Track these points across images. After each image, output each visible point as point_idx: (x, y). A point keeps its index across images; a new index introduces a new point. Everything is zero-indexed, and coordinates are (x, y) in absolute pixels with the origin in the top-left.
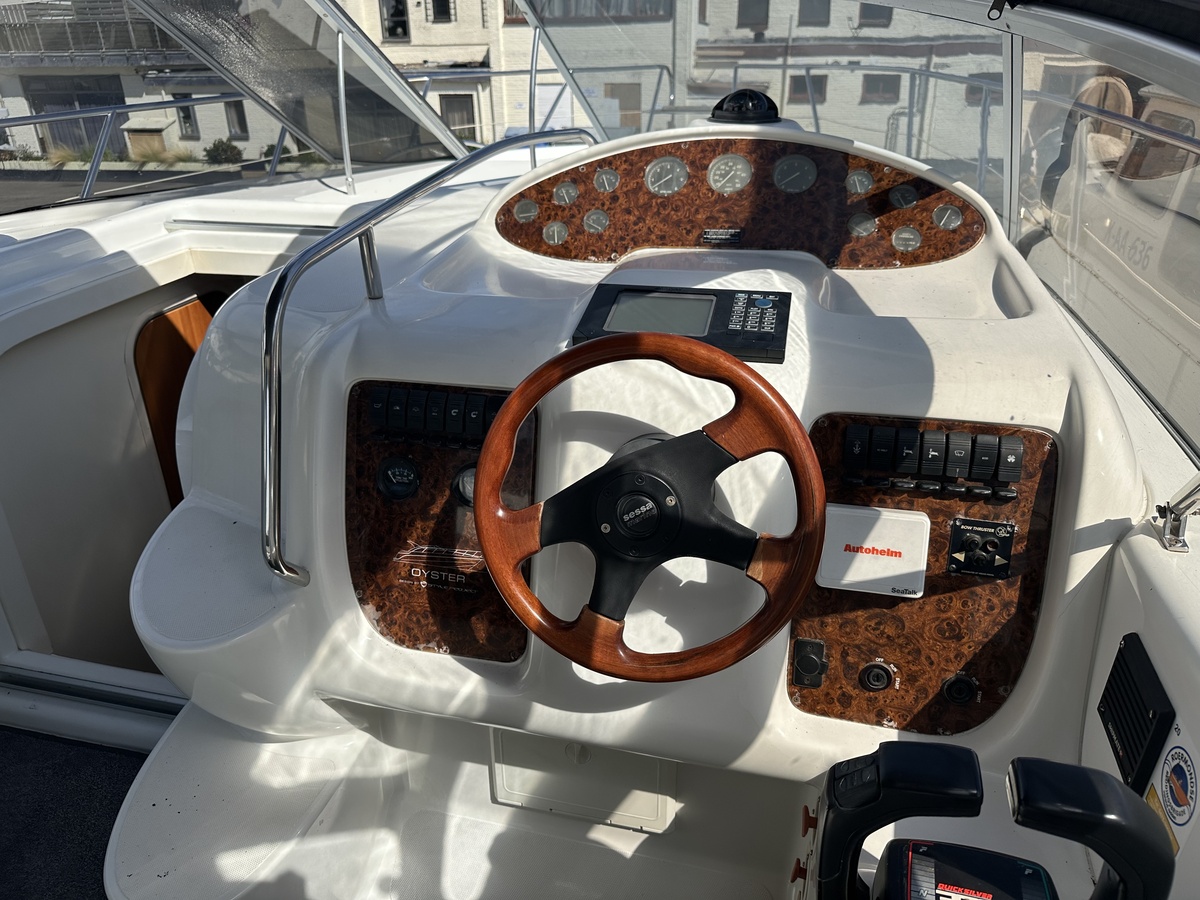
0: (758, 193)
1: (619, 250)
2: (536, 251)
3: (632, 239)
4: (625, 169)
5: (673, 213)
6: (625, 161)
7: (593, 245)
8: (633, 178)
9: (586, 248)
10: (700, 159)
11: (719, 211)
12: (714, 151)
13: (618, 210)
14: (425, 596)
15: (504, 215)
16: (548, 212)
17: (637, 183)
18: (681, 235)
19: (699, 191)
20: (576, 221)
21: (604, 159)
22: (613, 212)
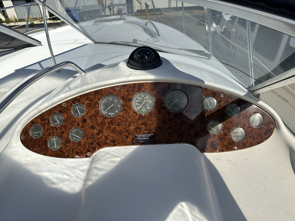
0: (160, 113)
1: (91, 150)
2: (45, 154)
3: (98, 143)
4: (88, 104)
5: (117, 126)
6: (87, 99)
7: (76, 148)
8: (93, 108)
9: (73, 151)
10: (127, 95)
11: (141, 124)
12: (133, 90)
13: (88, 127)
15: (24, 135)
16: (49, 131)
17: (96, 111)
18: (123, 139)
19: (129, 114)
20: (65, 135)
22: (84, 128)
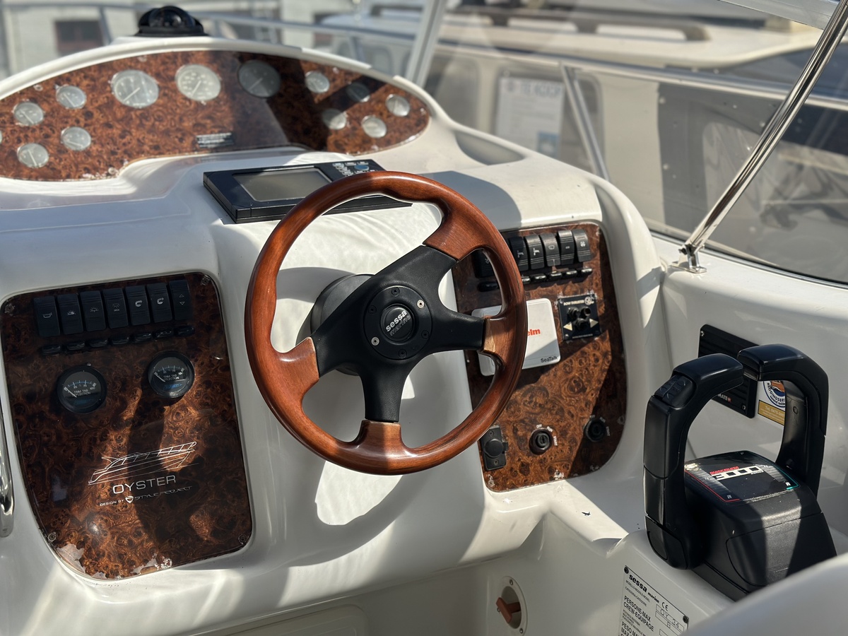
0: (233, 98)
1: (114, 164)
3: (125, 152)
4: (88, 85)
5: (157, 123)
6: (85, 77)
7: (83, 163)
8: (101, 93)
9: (77, 166)
10: (164, 70)
11: (203, 118)
12: (175, 63)
13: (98, 126)
14: (134, 512)
16: (16, 135)
17: (107, 97)
18: (175, 143)
19: (175, 101)
20: (53, 140)
21: (60, 77)
22: (92, 128)
